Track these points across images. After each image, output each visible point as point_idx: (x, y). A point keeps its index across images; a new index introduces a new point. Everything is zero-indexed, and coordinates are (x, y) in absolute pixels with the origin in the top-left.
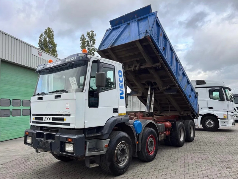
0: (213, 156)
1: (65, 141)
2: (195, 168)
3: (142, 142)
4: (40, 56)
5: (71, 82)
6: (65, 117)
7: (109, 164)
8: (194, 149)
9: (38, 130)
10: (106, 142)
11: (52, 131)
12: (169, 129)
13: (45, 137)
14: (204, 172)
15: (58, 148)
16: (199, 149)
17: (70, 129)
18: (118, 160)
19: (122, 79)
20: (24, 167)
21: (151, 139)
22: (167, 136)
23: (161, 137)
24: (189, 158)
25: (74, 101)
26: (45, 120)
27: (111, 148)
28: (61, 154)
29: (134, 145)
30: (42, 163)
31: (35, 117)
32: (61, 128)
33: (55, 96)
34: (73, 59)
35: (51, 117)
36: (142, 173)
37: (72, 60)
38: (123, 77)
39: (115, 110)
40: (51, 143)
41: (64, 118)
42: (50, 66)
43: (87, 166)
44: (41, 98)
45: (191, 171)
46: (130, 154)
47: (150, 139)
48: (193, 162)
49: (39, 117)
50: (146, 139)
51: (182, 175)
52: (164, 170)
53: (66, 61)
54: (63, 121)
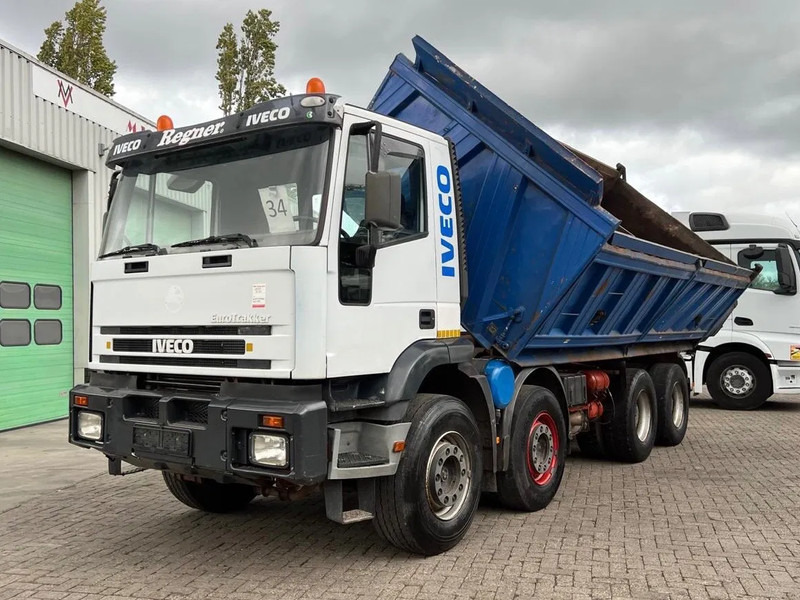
0: (764, 492)
1: (254, 425)
2: (708, 530)
3: (511, 439)
5: (266, 207)
6: (248, 339)
7: (406, 509)
8: (689, 469)
9: (130, 388)
10: (397, 434)
11: (193, 390)
12: (601, 392)
13: (163, 413)
14: (742, 539)
15: (222, 453)
16: (709, 469)
17: (268, 381)
18: (435, 495)
19: (450, 198)
20: (63, 532)
21: (545, 426)
22: (592, 423)
23: (574, 425)
24: (678, 497)
25: (288, 276)
26: (161, 349)
27: (413, 458)
28: (235, 473)
29: (488, 448)
31: (114, 340)
32: (231, 379)
33: (204, 259)
34: (276, 115)
35: (189, 338)
36: (518, 545)
37: (273, 119)
38: (451, 193)
39: (427, 318)
40: (191, 436)
41: (244, 341)
42: (174, 141)
43: (332, 518)
44: (142, 267)
45: (694, 537)
46: (473, 479)
47: (538, 428)
48: (696, 511)
49: (132, 340)
50: (527, 428)
51: (667, 551)
52: (598, 536)
53: (248, 124)
54: (243, 353)
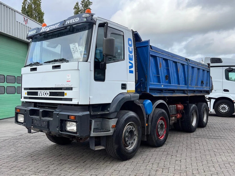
0: (231, 143)
1: (66, 118)
2: (213, 155)
3: (151, 124)
4: (26, 24)
5: (72, 50)
6: (65, 91)
7: (116, 146)
8: (208, 135)
9: (32, 107)
10: (113, 122)
11: (49, 108)
12: (181, 111)
13: (41, 114)
14: (224, 158)
15: (58, 127)
16: (214, 135)
17: (72, 105)
18: (126, 142)
19: (132, 49)
21: (162, 121)
22: (178, 120)
23: (172, 120)
24: (204, 144)
25: (77, 71)
26: (40, 95)
27: (118, 129)
28: (61, 134)
29: (143, 127)
30: (34, 145)
31: (28, 92)
32: (61, 104)
33: (53, 66)
34: (75, 20)
35: (48, 91)
36: (152, 158)
37: (74, 21)
38: (133, 47)
39: (124, 86)
40: (48, 122)
41: (64, 92)
42: (45, 30)
43: (91, 148)
44: (35, 69)
45: (208, 157)
46: (138, 137)
47: (160, 122)
48: (209, 148)
49: (33, 92)
50: (157, 120)
51: (200, 162)
52: (178, 156)
53: (66, 24)
54: (64, 96)
